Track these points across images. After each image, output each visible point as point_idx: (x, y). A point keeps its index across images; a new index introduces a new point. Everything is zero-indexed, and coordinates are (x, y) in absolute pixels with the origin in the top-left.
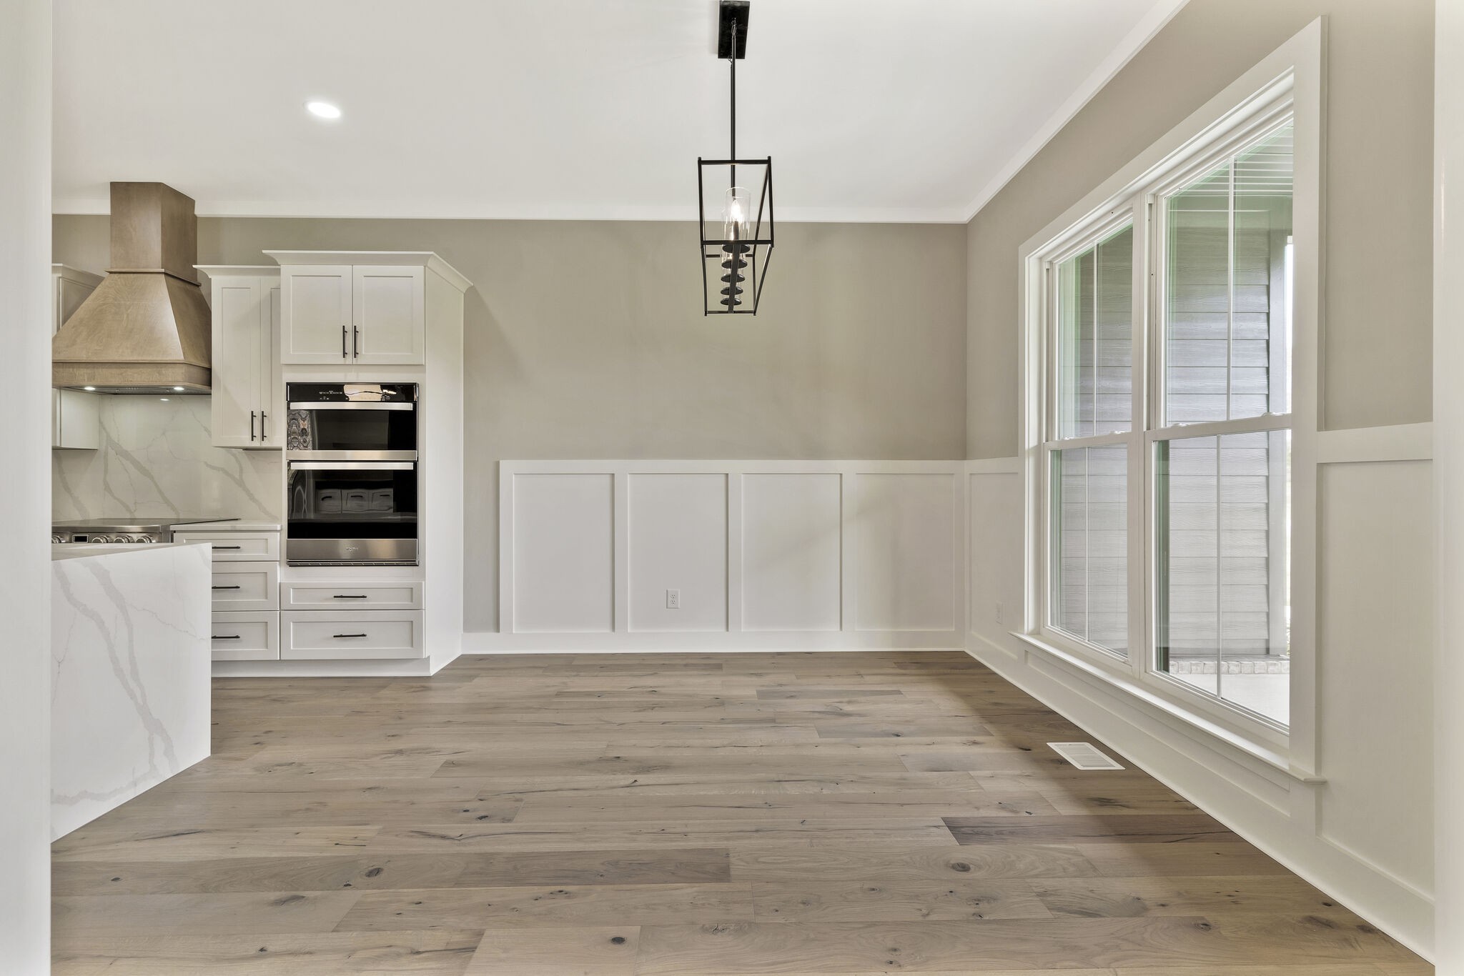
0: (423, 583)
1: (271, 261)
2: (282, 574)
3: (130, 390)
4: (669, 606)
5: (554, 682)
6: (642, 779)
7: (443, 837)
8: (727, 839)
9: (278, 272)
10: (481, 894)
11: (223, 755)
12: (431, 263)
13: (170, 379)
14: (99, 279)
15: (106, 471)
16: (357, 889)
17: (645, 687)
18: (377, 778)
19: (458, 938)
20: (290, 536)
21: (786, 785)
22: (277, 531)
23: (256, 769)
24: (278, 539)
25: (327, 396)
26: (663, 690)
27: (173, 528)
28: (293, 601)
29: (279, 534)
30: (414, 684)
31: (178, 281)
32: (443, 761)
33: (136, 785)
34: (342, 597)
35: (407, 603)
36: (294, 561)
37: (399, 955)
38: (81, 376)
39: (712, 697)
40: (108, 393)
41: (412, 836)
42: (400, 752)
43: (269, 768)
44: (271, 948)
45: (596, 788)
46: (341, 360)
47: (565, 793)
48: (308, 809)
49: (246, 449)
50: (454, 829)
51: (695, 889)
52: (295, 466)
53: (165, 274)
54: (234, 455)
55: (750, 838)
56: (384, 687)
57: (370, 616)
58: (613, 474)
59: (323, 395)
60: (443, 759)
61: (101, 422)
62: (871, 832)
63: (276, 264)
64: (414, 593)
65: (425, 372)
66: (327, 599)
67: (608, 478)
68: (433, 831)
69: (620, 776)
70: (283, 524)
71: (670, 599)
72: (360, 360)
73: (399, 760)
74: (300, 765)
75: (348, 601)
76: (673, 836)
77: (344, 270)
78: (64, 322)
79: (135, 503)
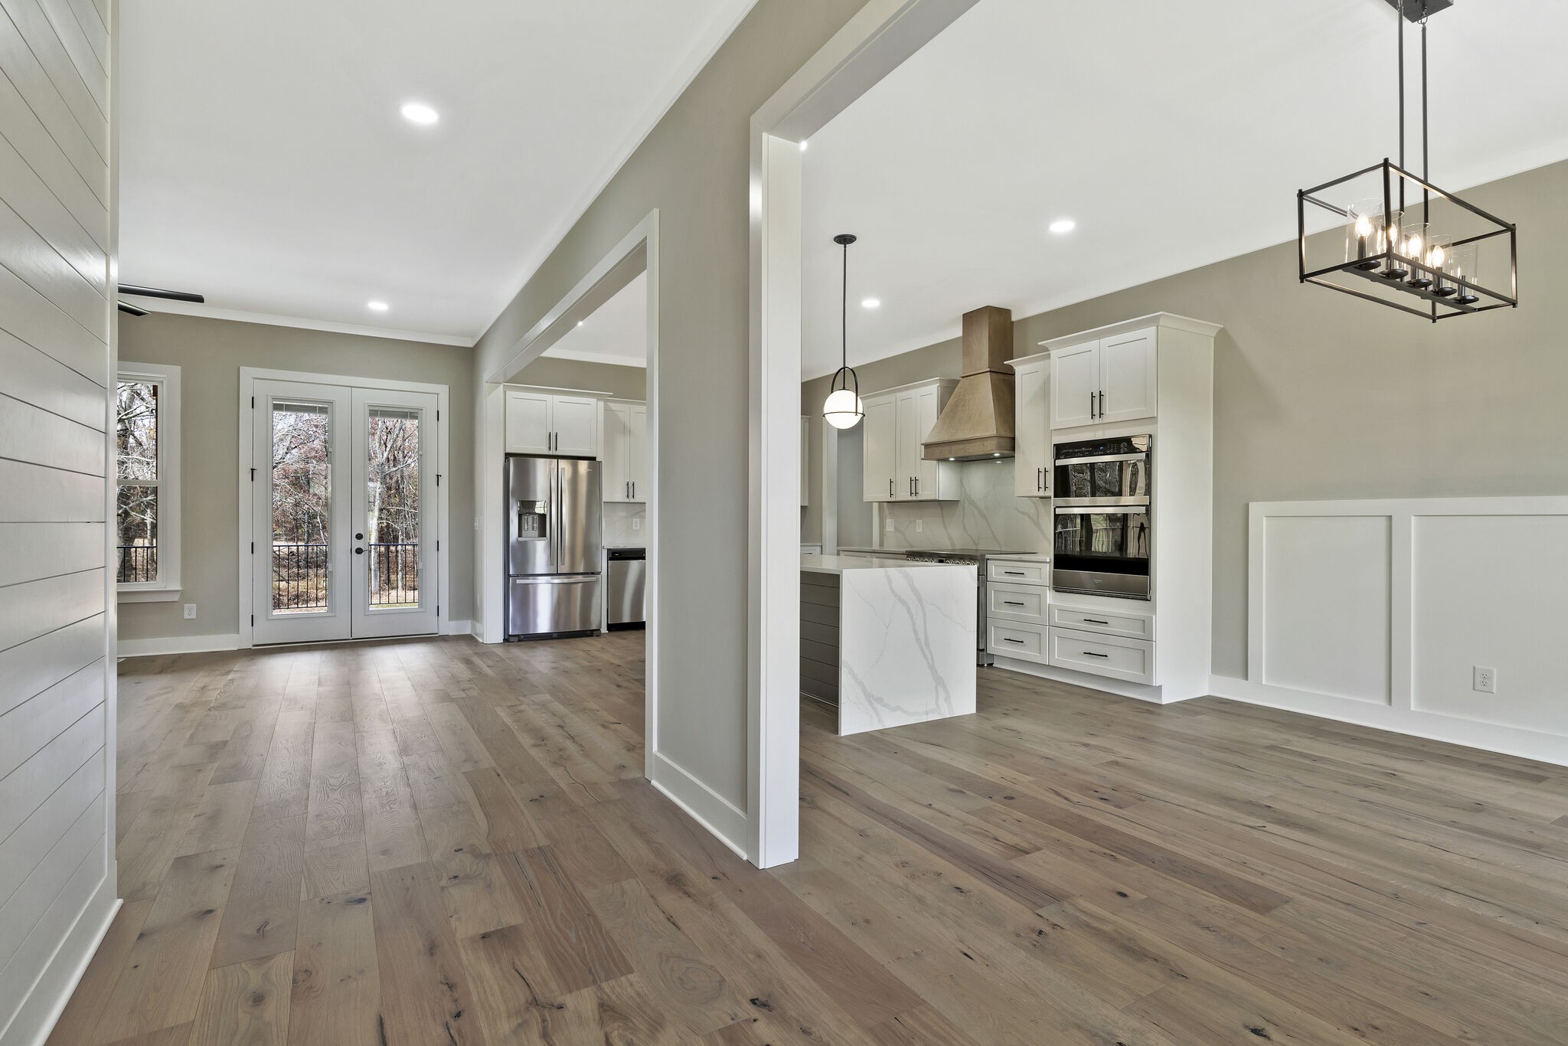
0: (1154, 617)
1: (1045, 349)
2: (1050, 597)
3: (973, 458)
4: (1477, 687)
5: (1277, 736)
6: (1272, 827)
7: (1066, 799)
8: (1304, 894)
9: (1048, 356)
10: (1057, 833)
11: (983, 715)
12: (1162, 322)
13: (989, 449)
14: (958, 381)
15: (964, 515)
16: (994, 801)
17: (1386, 768)
18: (1057, 754)
19: (1025, 845)
20: (1056, 567)
21: (1449, 894)
22: (1047, 562)
23: (994, 728)
24: (1048, 569)
25: (1080, 452)
26: (1407, 777)
27: (987, 556)
28: (1058, 620)
29: (1048, 565)
30: (1143, 707)
31: (999, 374)
32: (1111, 760)
33: (927, 714)
34: (1090, 621)
35: (1139, 633)
36: (1059, 586)
37: (987, 836)
38: (944, 452)
39: (1472, 801)
40: (964, 461)
41: (1047, 790)
42: (1086, 745)
43: (1000, 729)
44: (933, 806)
45: (1218, 817)
46: (1090, 422)
47: (1186, 810)
48: (1002, 756)
49: (1041, 498)
50: (1076, 797)
51: (1222, 903)
52: (1059, 511)
53: (990, 371)
54: (1034, 503)
55: (1331, 904)
56: (1115, 703)
57: (1112, 640)
58: (1391, 517)
59: (1078, 452)
60: (1111, 758)
61: (961, 480)
62: (1512, 969)
63: (1048, 350)
64: (1146, 625)
65: (1157, 423)
66: (1079, 622)
67: (1383, 522)
68: (1062, 793)
69: (1253, 819)
70: (1050, 557)
71: (1479, 679)
72: (1105, 419)
73: (1082, 749)
74: (1019, 732)
75: (1096, 625)
76: (1250, 870)
77: (1093, 344)
78: (941, 412)
79: (978, 538)
